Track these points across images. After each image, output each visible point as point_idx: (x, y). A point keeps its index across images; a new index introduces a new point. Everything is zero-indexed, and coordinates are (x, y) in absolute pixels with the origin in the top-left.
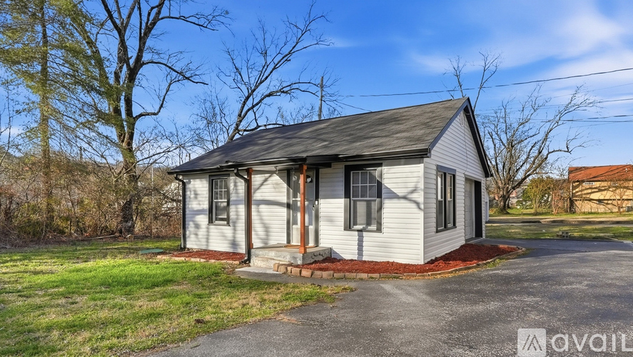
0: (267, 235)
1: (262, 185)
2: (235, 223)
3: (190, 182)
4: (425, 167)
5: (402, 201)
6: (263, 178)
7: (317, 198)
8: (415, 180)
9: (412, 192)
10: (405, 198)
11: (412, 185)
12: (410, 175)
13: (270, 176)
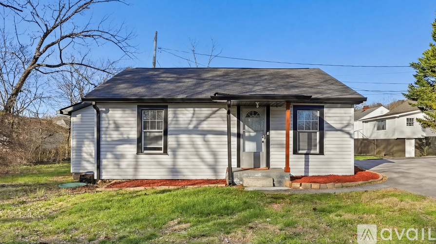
0: (216, 162)
1: (208, 117)
2: (174, 151)
3: (107, 112)
4: (355, 111)
5: (339, 133)
6: (210, 112)
7: (268, 130)
8: (348, 118)
9: (346, 126)
10: (341, 130)
11: (345, 122)
12: (344, 115)
13: (218, 110)
